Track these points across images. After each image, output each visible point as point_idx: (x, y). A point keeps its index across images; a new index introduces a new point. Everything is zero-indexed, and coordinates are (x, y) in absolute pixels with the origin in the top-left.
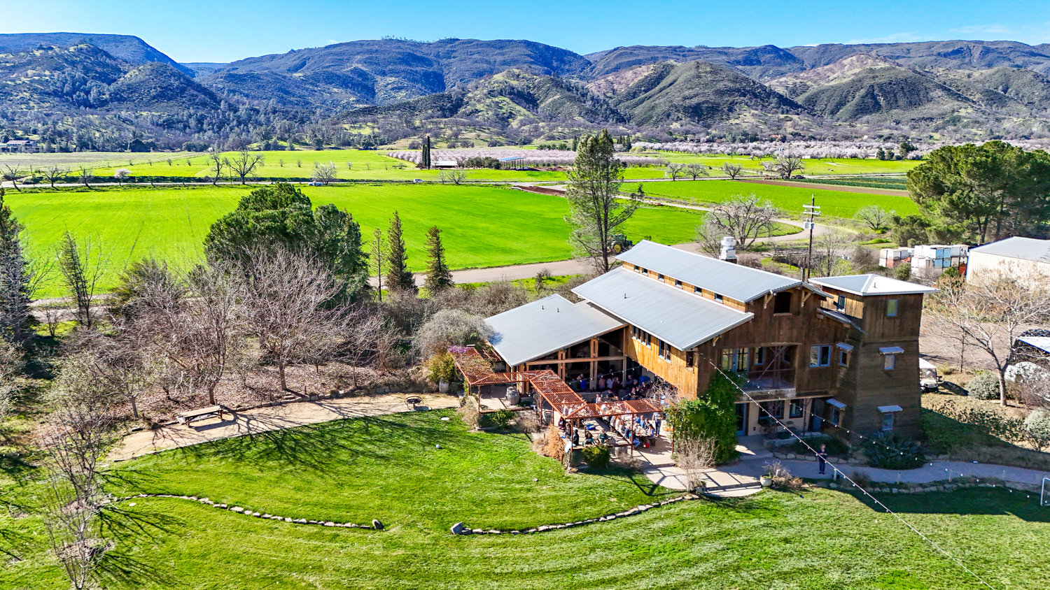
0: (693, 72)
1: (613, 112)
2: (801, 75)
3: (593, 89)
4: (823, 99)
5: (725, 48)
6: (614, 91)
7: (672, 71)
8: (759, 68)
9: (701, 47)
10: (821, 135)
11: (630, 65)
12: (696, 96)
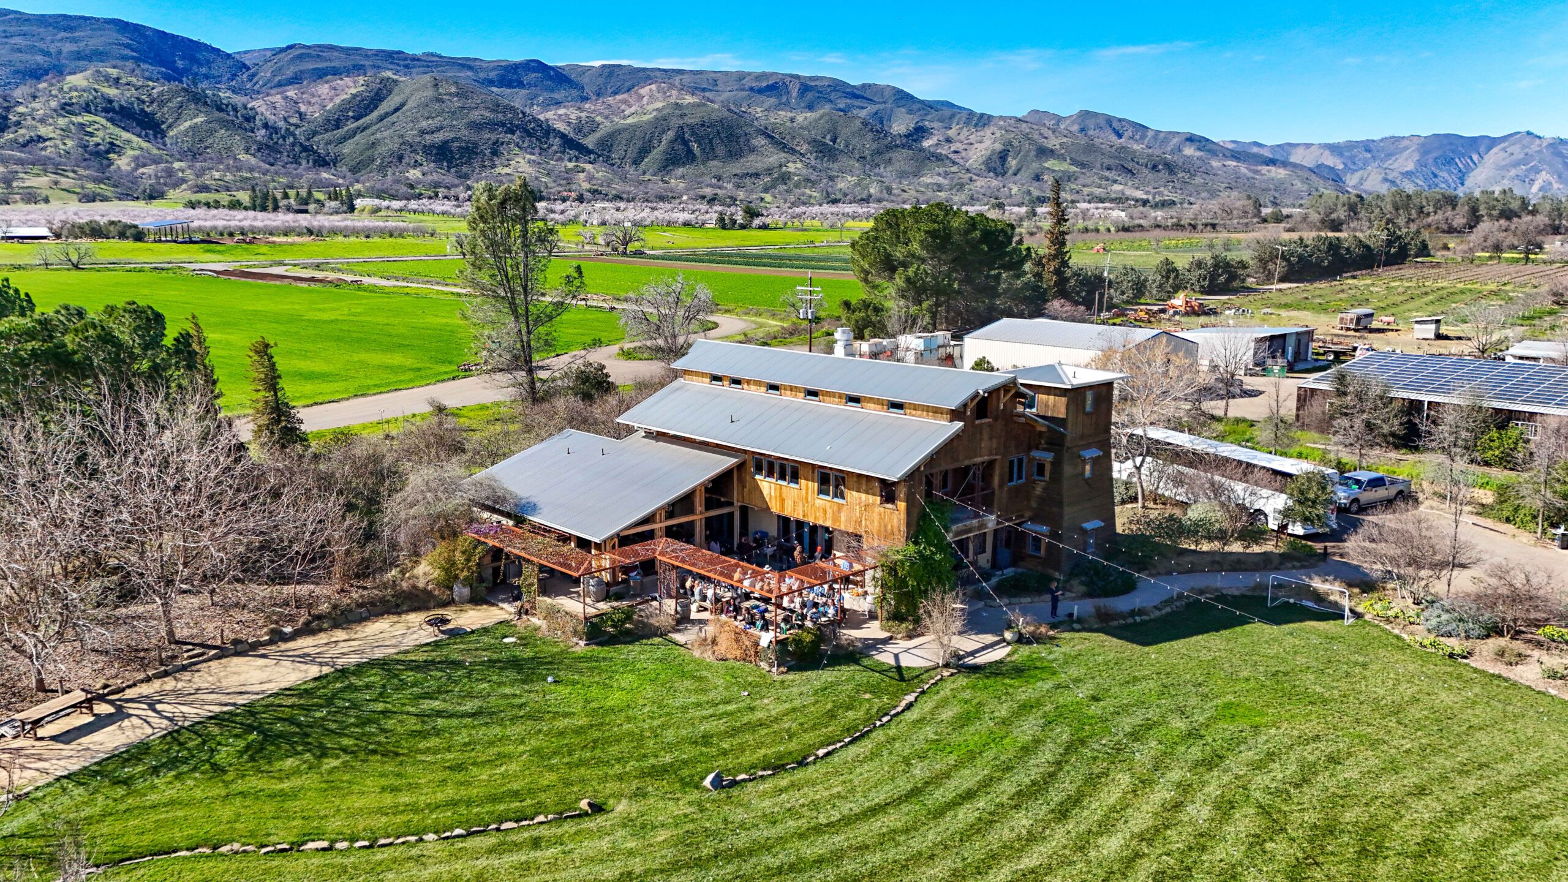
0: (430, 93)
1: (305, 149)
2: (587, 106)
3: (263, 109)
4: (620, 143)
5: (469, 59)
6: (302, 116)
7: (396, 90)
8: (523, 92)
9: (433, 55)
10: (629, 193)
11: (320, 75)
12: (439, 129)
